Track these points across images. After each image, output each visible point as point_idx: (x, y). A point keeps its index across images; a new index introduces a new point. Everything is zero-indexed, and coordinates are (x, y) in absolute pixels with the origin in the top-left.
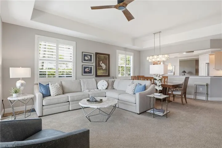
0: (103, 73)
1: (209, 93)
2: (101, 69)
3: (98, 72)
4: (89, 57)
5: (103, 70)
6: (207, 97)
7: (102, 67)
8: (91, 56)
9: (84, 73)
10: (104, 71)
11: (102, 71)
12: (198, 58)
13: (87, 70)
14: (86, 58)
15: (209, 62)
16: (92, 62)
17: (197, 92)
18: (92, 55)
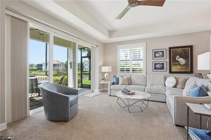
0: (182, 69)
2: (177, 64)
3: (172, 68)
4: (161, 54)
5: (181, 65)
7: (179, 62)
8: (163, 52)
9: (155, 69)
10: (183, 67)
11: (179, 67)
13: (157, 66)
14: (157, 55)
16: (165, 58)
18: (165, 51)
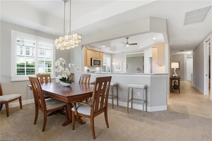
1: (149, 100)
6: (146, 106)
12: (143, 54)
15: (152, 57)
17: (134, 98)
